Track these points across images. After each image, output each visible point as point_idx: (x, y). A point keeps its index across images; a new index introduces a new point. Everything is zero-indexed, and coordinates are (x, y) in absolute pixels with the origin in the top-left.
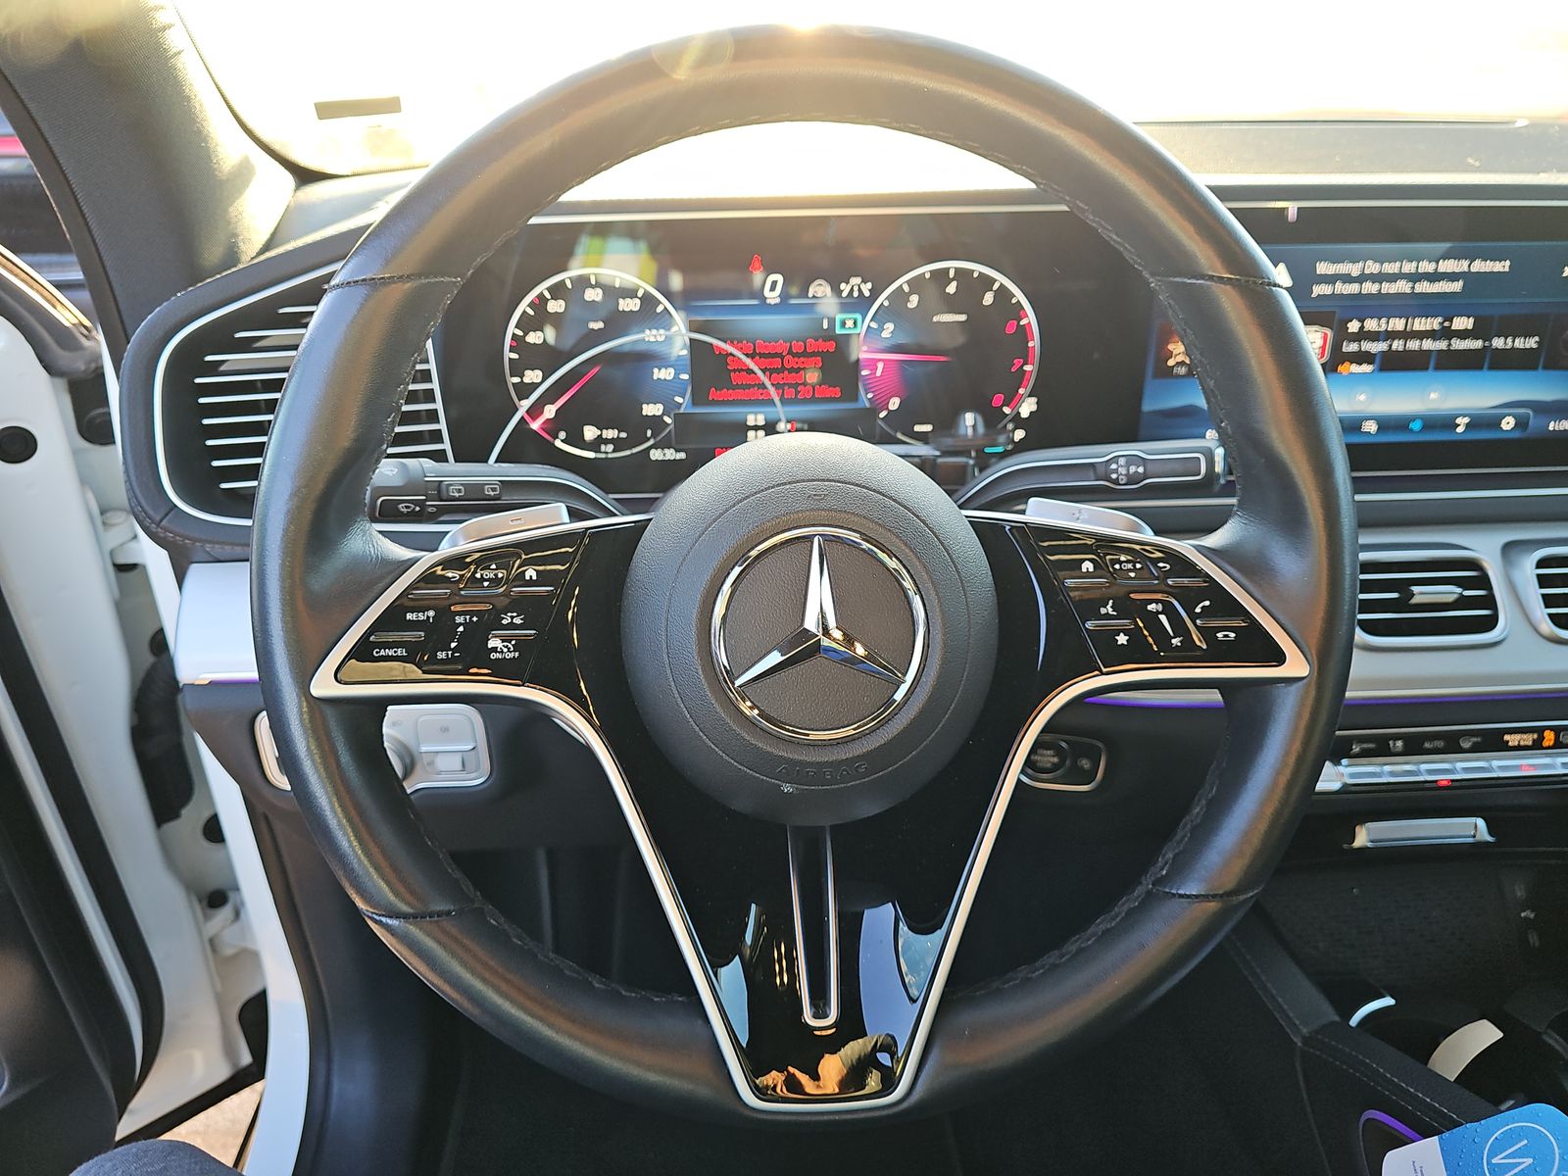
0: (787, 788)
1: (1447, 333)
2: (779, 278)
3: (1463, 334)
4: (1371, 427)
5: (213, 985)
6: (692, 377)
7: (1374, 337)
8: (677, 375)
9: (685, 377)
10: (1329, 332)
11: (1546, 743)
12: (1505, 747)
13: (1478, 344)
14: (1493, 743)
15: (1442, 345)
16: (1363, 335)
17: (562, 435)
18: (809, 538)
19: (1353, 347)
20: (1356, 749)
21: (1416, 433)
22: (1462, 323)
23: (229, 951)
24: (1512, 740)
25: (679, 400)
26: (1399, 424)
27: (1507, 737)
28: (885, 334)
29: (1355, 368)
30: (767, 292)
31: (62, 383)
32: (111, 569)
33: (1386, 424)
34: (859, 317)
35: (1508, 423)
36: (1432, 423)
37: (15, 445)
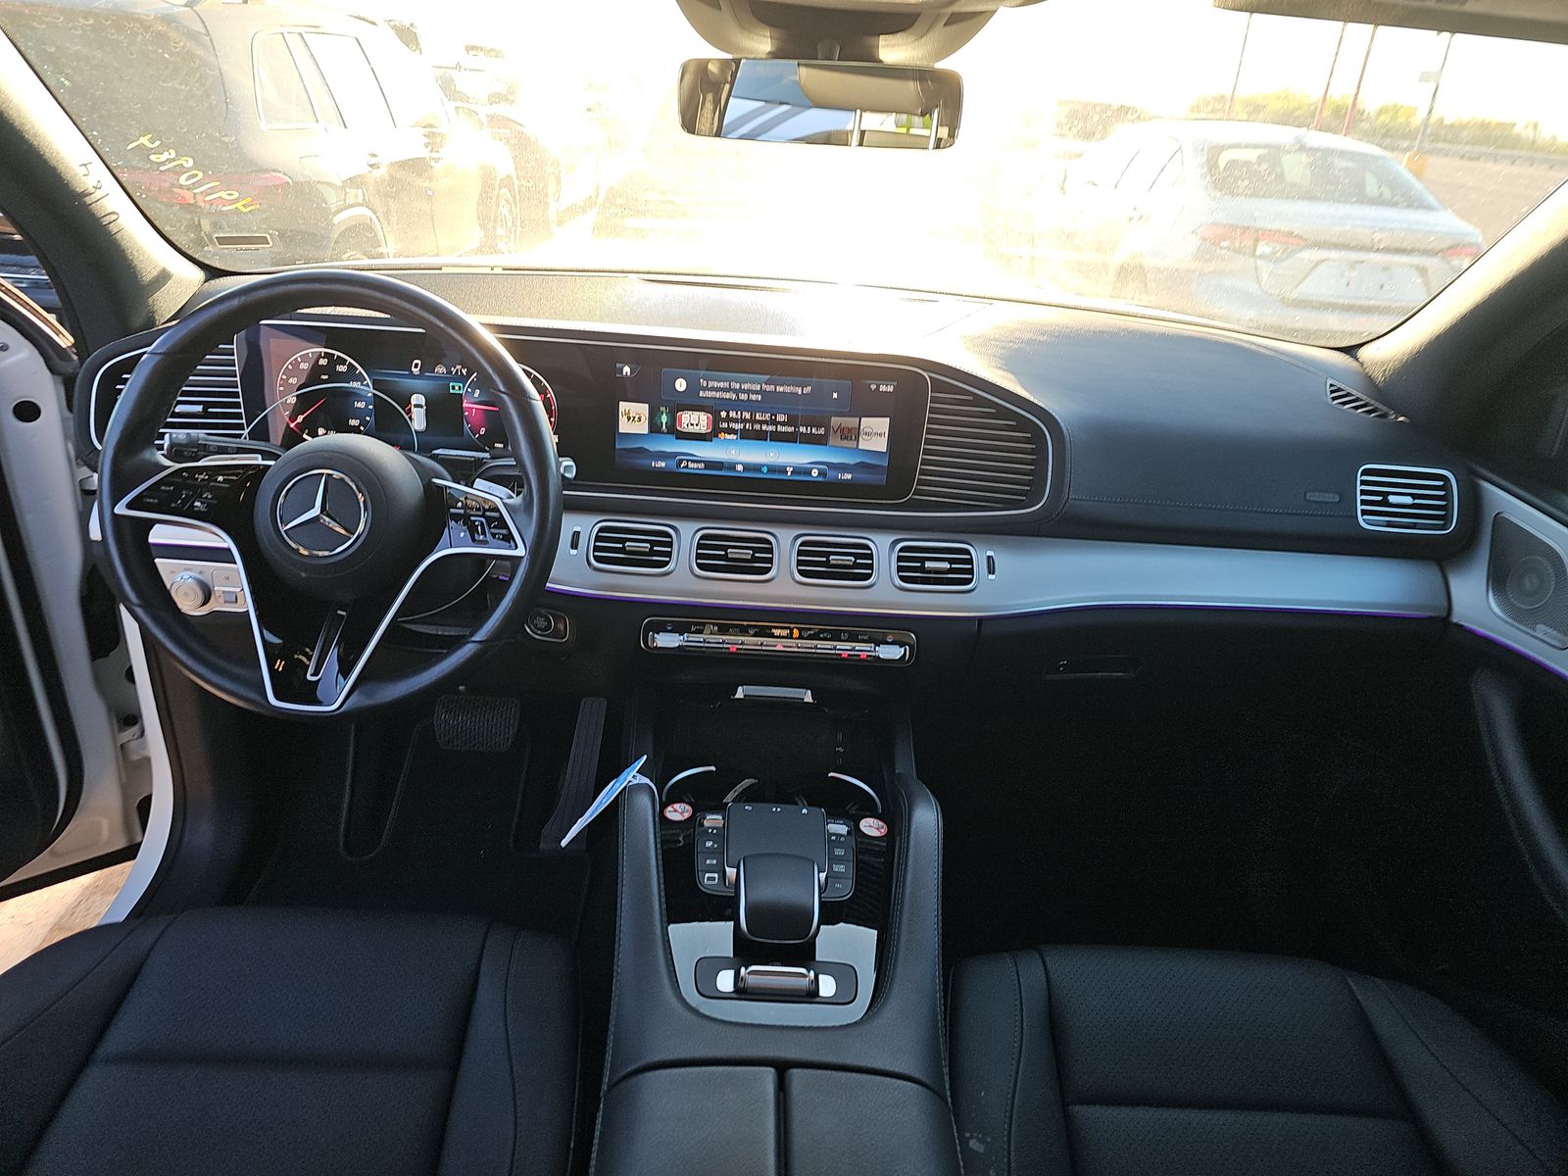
0: (303, 575)
1: (775, 423)
2: (419, 362)
3: (783, 424)
4: (740, 468)
5: (120, 777)
6: (374, 406)
7: (736, 421)
8: (367, 406)
9: (371, 407)
10: (709, 415)
11: (794, 636)
12: (772, 636)
13: (791, 429)
14: (764, 632)
15: (771, 428)
16: (728, 419)
17: (307, 431)
18: (323, 474)
19: (725, 425)
20: (693, 629)
21: (764, 474)
22: (781, 418)
23: (135, 758)
24: (777, 632)
25: (368, 419)
26: (757, 468)
27: (773, 630)
28: (476, 395)
29: (728, 437)
30: (413, 369)
31: (59, 379)
32: (79, 492)
33: (747, 467)
34: (461, 385)
35: (815, 473)
36: (772, 469)
37: (27, 411)
